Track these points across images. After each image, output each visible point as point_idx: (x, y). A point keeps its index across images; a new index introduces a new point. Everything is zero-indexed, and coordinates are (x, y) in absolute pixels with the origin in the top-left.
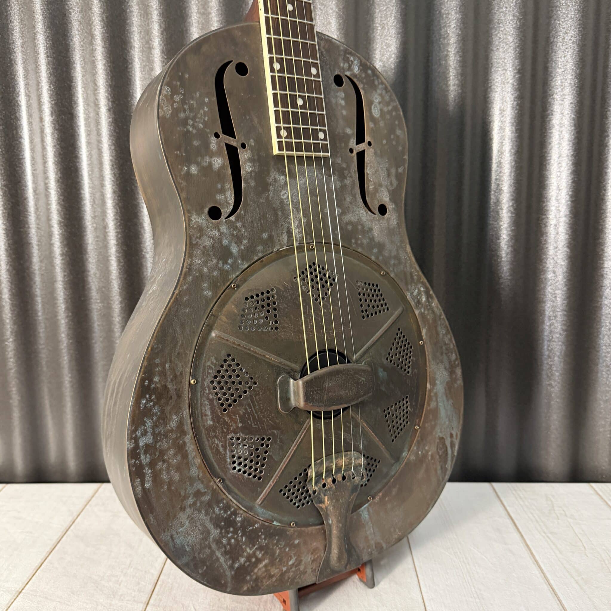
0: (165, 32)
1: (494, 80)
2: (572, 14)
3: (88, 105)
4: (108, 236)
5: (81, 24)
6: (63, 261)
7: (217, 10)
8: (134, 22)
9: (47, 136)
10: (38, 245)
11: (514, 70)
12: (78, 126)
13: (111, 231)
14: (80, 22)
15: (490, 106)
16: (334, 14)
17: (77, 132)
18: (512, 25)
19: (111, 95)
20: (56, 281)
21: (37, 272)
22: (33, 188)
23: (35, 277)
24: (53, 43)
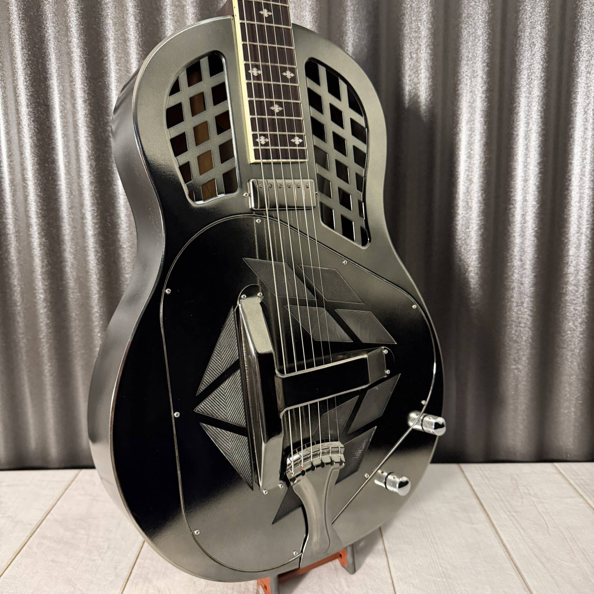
1: (463, 73)
4: (86, 226)
11: (483, 63)
12: (53, 118)
13: (89, 222)
21: (15, 263)
23: (13, 268)
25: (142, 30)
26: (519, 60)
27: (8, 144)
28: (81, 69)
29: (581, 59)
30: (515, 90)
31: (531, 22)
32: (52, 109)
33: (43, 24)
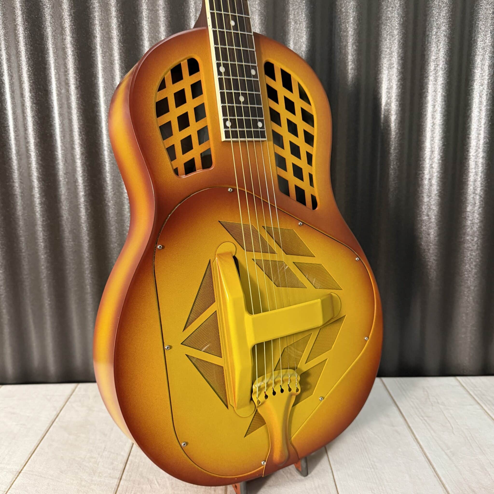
0: (121, 25)
1: (383, 65)
2: (443, 13)
3: (60, 83)
4: (78, 188)
5: (53, 17)
6: (42, 209)
7: (163, 8)
8: (96, 16)
9: (26, 109)
10: (21, 196)
11: (398, 57)
12: (52, 100)
13: (80, 185)
14: (51, 16)
15: (379, 85)
16: (257, 11)
17: (51, 105)
18: (397, 22)
19: (78, 76)
20: (36, 225)
21: (21, 217)
22: (16, 150)
23: (20, 222)
24: (30, 33)
25: (123, 30)
26: (427, 54)
27: (14, 122)
28: (73, 61)
29: (477, 53)
30: (424, 79)
31: (437, 24)
32: (50, 93)
33: (43, 24)
